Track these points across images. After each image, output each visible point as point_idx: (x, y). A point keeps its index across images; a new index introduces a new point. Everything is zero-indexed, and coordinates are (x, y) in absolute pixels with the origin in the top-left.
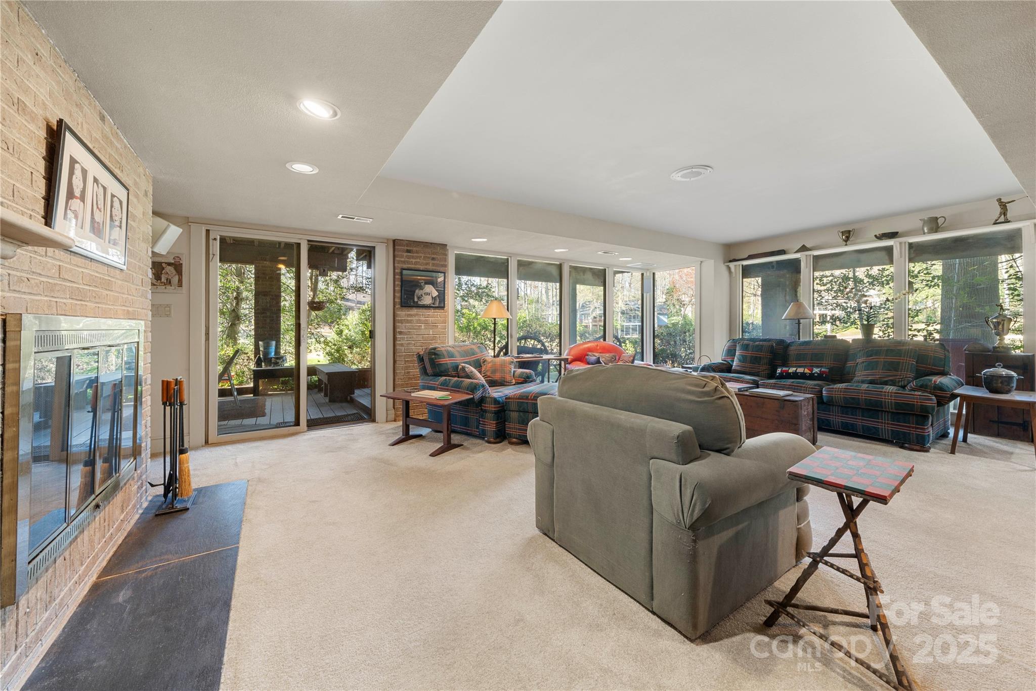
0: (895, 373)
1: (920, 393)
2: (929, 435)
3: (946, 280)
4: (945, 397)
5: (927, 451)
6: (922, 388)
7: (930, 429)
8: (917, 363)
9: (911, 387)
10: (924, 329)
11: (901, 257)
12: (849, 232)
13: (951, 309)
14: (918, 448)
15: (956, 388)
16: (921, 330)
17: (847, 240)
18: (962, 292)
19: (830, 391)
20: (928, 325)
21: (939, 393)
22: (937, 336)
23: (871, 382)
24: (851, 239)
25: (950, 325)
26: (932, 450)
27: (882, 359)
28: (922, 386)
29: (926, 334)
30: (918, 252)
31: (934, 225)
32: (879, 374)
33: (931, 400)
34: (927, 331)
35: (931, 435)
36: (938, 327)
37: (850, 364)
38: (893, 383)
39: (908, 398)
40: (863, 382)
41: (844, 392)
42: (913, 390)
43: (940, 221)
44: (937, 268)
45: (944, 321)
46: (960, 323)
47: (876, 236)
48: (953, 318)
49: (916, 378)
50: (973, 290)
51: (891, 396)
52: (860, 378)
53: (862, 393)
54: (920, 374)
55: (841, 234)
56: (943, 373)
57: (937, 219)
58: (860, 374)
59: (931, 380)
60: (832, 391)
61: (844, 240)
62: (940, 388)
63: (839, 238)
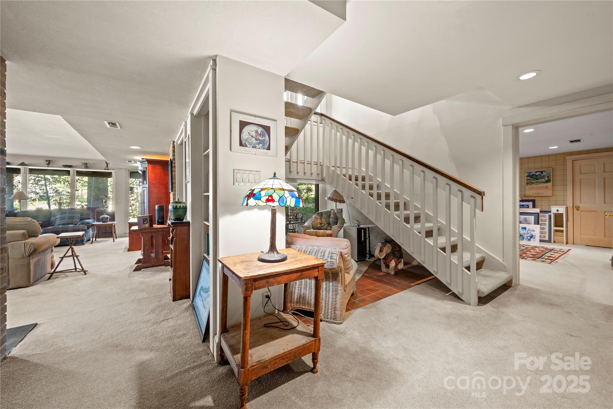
0: (73, 220)
1: (82, 225)
2: (84, 239)
3: (89, 183)
4: (90, 226)
5: (84, 244)
6: (83, 224)
7: (85, 237)
8: (80, 216)
9: (79, 224)
10: (80, 205)
11: (73, 175)
12: (50, 161)
13: (91, 196)
14: (81, 244)
15: (93, 223)
16: (79, 205)
17: (49, 164)
18: (95, 190)
19: (45, 230)
20: (82, 203)
21: (88, 225)
22: (86, 207)
23: (63, 224)
24: (50, 164)
25: (91, 203)
26: (85, 244)
27: (67, 215)
28: (82, 223)
29: (81, 207)
30: (79, 173)
31: (86, 165)
32: (66, 221)
33: (85, 227)
34: (82, 205)
35: (85, 239)
36: (86, 203)
37: (52, 219)
38: (72, 224)
39: (77, 228)
40: (59, 225)
41: (52, 229)
42: (79, 225)
43: (88, 165)
44: (86, 179)
45: (89, 200)
46: (95, 202)
47: (63, 165)
48: (92, 200)
49: (80, 221)
50: (99, 189)
51: (72, 228)
52: (58, 224)
53: (60, 229)
54: (81, 219)
55: (45, 161)
56: (89, 219)
57: (87, 164)
58: (58, 222)
59: (85, 221)
60: (46, 230)
61: (47, 164)
62: (88, 223)
63: (45, 163)
